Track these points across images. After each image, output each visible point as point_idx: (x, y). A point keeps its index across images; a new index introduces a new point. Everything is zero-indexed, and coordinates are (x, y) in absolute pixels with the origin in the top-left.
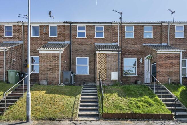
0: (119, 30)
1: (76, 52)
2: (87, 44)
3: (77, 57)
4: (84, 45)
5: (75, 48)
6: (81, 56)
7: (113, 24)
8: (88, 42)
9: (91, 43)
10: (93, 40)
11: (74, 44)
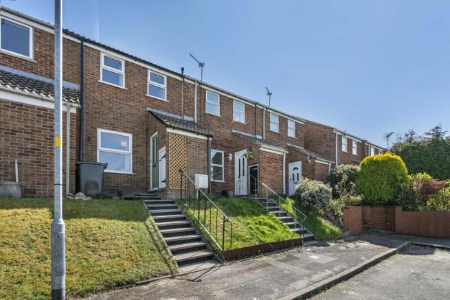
0: (196, 95)
1: (97, 115)
2: (129, 103)
3: (100, 127)
4: (122, 105)
5: (96, 106)
6: (113, 130)
7: (185, 80)
8: (129, 99)
9: (138, 104)
10: (142, 99)
11: (92, 94)
